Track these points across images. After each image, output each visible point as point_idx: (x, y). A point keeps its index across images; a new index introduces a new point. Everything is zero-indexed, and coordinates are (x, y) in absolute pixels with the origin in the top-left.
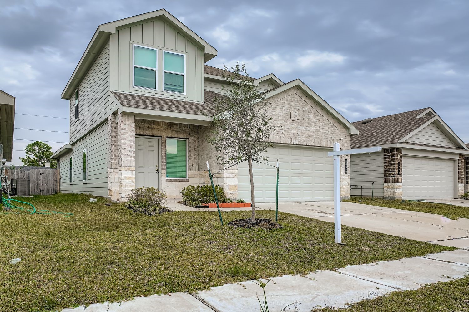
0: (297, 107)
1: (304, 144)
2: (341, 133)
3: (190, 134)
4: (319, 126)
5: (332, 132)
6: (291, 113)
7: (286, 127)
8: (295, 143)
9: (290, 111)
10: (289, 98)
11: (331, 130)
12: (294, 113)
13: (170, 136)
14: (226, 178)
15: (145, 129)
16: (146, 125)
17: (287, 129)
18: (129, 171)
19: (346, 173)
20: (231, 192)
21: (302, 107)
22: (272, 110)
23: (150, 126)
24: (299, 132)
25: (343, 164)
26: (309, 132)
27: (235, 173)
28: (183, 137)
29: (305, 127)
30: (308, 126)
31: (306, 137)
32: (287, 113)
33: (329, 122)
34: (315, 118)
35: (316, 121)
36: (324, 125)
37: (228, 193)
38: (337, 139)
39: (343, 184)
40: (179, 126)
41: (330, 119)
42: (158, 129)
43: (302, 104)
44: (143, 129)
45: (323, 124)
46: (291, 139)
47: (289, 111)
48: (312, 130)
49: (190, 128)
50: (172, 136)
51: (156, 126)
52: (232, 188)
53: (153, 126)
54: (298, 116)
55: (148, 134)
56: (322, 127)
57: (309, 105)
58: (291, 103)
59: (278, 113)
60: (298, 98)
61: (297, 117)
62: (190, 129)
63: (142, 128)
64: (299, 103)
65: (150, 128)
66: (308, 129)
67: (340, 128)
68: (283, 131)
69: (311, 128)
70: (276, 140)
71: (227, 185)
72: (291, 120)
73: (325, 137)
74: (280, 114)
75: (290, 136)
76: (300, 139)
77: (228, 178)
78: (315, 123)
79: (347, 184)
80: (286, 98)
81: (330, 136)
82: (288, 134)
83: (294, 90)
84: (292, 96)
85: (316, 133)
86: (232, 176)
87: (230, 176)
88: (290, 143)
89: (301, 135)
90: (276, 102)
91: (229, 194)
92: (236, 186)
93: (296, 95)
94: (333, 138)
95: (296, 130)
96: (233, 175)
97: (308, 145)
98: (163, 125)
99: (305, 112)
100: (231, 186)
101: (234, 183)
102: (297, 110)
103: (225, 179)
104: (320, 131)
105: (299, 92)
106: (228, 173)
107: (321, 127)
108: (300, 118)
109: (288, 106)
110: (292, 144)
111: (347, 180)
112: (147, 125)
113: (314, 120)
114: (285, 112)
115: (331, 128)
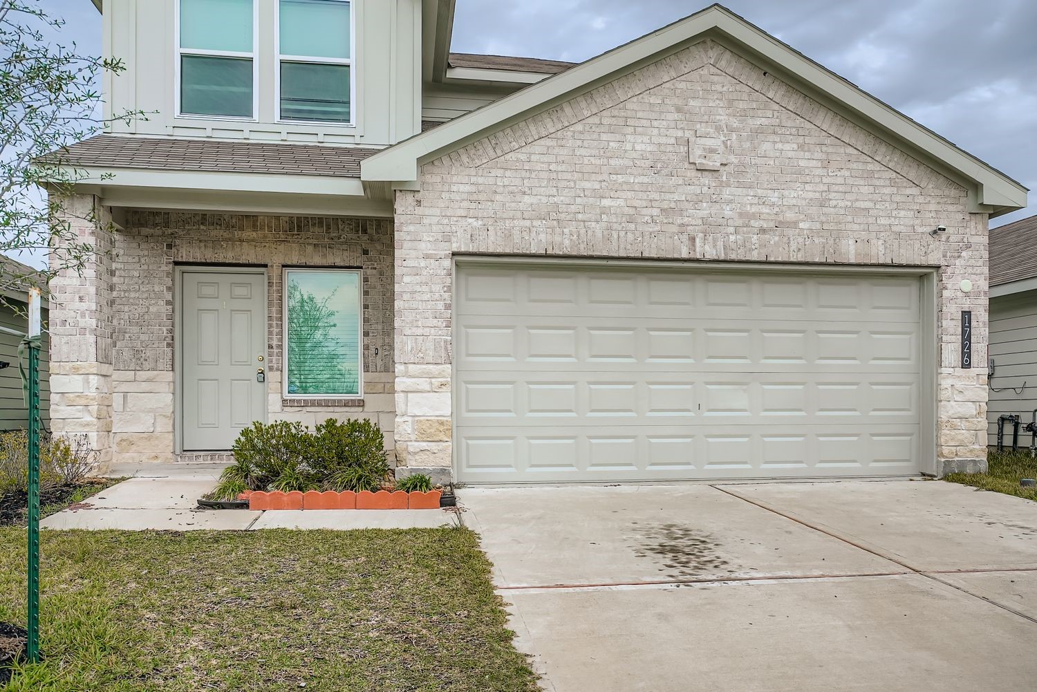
0: (722, 118)
1: (754, 256)
2: (939, 208)
3: (365, 252)
4: (829, 185)
5: (895, 206)
6: (692, 139)
7: (668, 196)
8: (708, 257)
9: (688, 134)
10: (682, 85)
11: (888, 198)
12: (703, 141)
13: (295, 262)
14: (402, 394)
15: (210, 244)
16: (214, 233)
17: (673, 205)
18: (77, 377)
19: (966, 365)
20: (424, 445)
21: (744, 115)
22: (604, 137)
23: (226, 235)
24: (727, 213)
25: (951, 331)
26: (777, 209)
27: (440, 375)
28: (342, 264)
29: (760, 192)
30: (774, 185)
31: (763, 231)
32: (673, 141)
33: (877, 167)
34: (807, 155)
35: (813, 164)
36: (850, 181)
37: (411, 449)
38: (920, 230)
39: (950, 413)
40: (328, 228)
41: (883, 153)
42: (253, 241)
43: (741, 105)
44: (202, 244)
45: (847, 173)
46: (693, 240)
47: (680, 134)
48: (794, 202)
49: (365, 231)
50: (303, 261)
51: (248, 234)
52: (429, 431)
53: (237, 234)
54: (721, 149)
55: (221, 260)
56: (841, 189)
57: (776, 107)
58: (692, 103)
59: (629, 147)
60: (723, 84)
61: (716, 157)
62: (366, 237)
63: (200, 241)
64: (731, 102)
65: (227, 240)
66: (774, 197)
67: (933, 186)
68: (655, 212)
69: (786, 193)
70: (622, 246)
71: (405, 418)
72: (693, 166)
73: (856, 227)
74: (638, 147)
75: (689, 228)
76: (732, 238)
77: (410, 395)
78: (807, 171)
79: (971, 409)
80: (667, 85)
81: (883, 221)
82: (679, 221)
83: (706, 52)
84: (694, 75)
85: (814, 210)
86: (428, 388)
87: (420, 388)
88: (685, 255)
89: (739, 222)
90: (621, 105)
91: (415, 453)
92: (442, 423)
93: (713, 70)
94: (894, 228)
95: (717, 206)
96: (431, 383)
97: (772, 259)
98: (270, 228)
99: (758, 132)
100: (421, 421)
101: (438, 413)
102: (718, 129)
103: (399, 397)
104: (833, 203)
105: (726, 60)
106: (410, 377)
107: (836, 188)
108: (733, 159)
109: (676, 116)
110: (698, 261)
111: (969, 395)
112: (216, 233)
113: (802, 163)
114: (663, 140)
115: (887, 191)
